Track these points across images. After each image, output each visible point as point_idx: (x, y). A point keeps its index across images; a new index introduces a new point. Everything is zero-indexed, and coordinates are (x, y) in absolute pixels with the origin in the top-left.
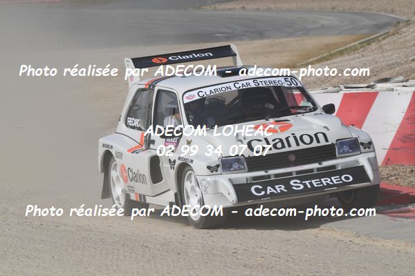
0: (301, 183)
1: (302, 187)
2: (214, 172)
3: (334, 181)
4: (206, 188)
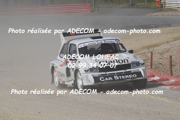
0: (118, 77)
1: (118, 78)
2: (87, 72)
3: (130, 76)
4: (84, 78)
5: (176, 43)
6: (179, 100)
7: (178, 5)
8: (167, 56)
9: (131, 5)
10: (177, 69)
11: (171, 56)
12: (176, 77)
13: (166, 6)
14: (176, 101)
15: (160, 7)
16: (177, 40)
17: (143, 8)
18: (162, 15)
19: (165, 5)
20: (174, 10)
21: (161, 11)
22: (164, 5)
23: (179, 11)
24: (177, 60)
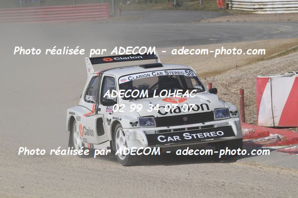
0: (190, 135)
1: (191, 138)
3: (212, 135)
4: (129, 137)
5: (251, 68)
6: (257, 163)
7: (254, 5)
8: (235, 89)
9: (176, 5)
10: (253, 111)
11: (243, 90)
12: (251, 124)
13: (233, 6)
14: (251, 164)
15: (224, 9)
16: (253, 63)
17: (197, 10)
18: (228, 21)
19: (233, 4)
20: (248, 13)
21: (227, 14)
22: (230, 5)
23: (255, 15)
24: (252, 96)
